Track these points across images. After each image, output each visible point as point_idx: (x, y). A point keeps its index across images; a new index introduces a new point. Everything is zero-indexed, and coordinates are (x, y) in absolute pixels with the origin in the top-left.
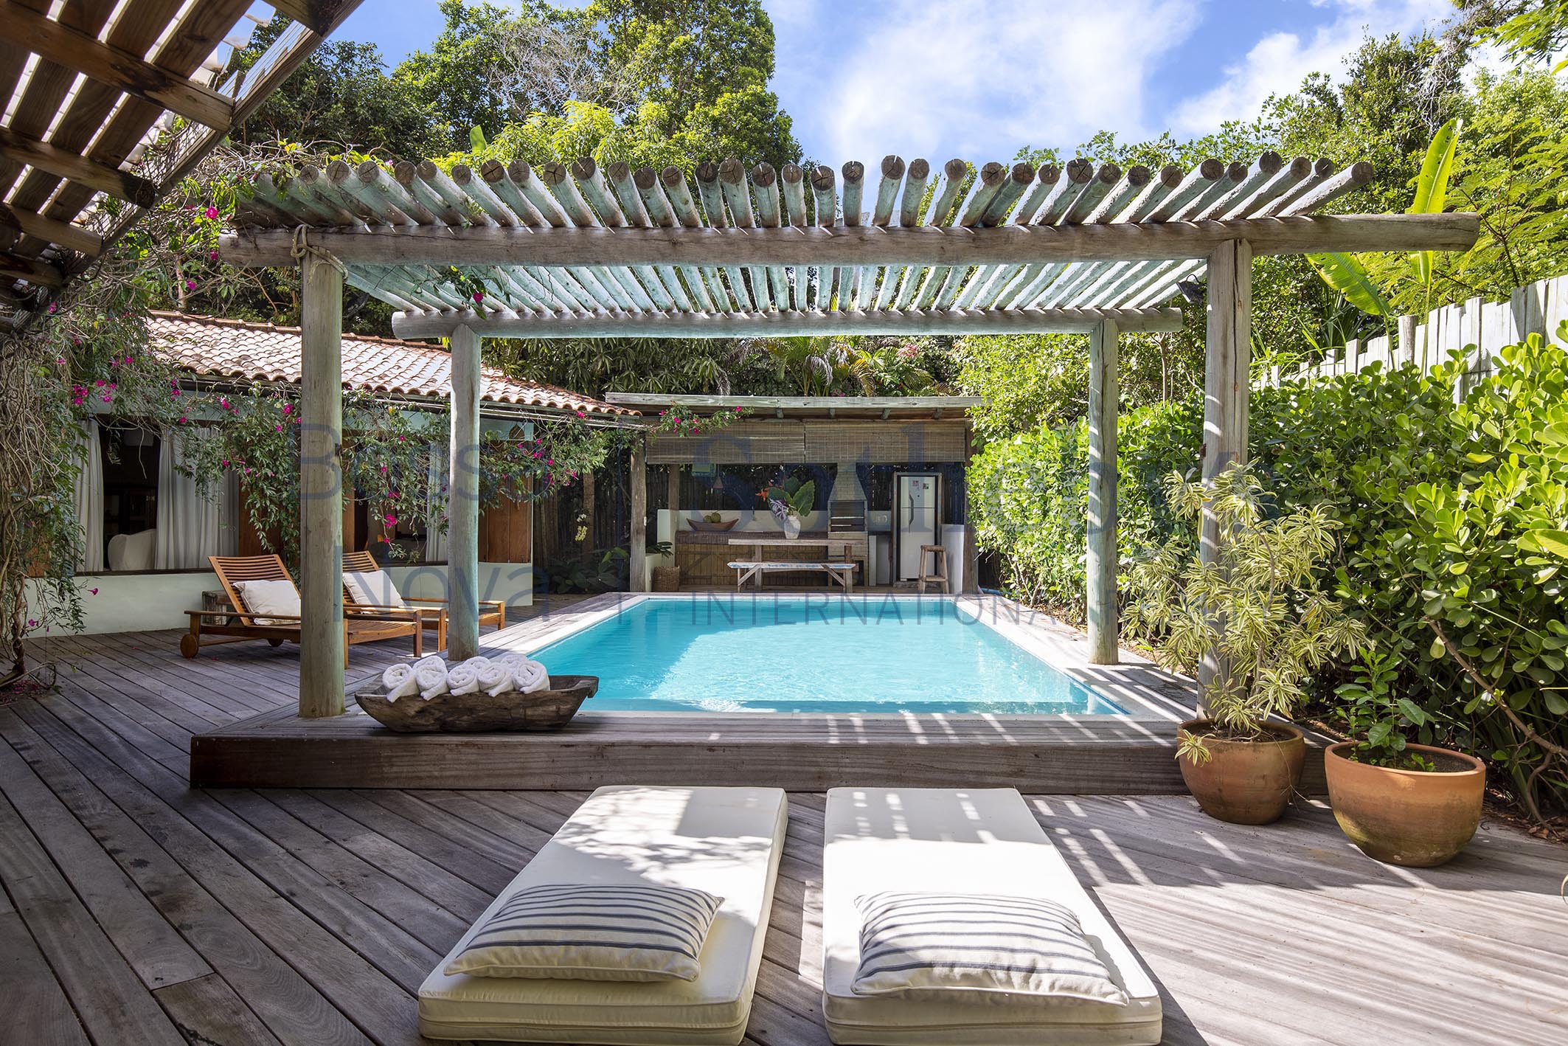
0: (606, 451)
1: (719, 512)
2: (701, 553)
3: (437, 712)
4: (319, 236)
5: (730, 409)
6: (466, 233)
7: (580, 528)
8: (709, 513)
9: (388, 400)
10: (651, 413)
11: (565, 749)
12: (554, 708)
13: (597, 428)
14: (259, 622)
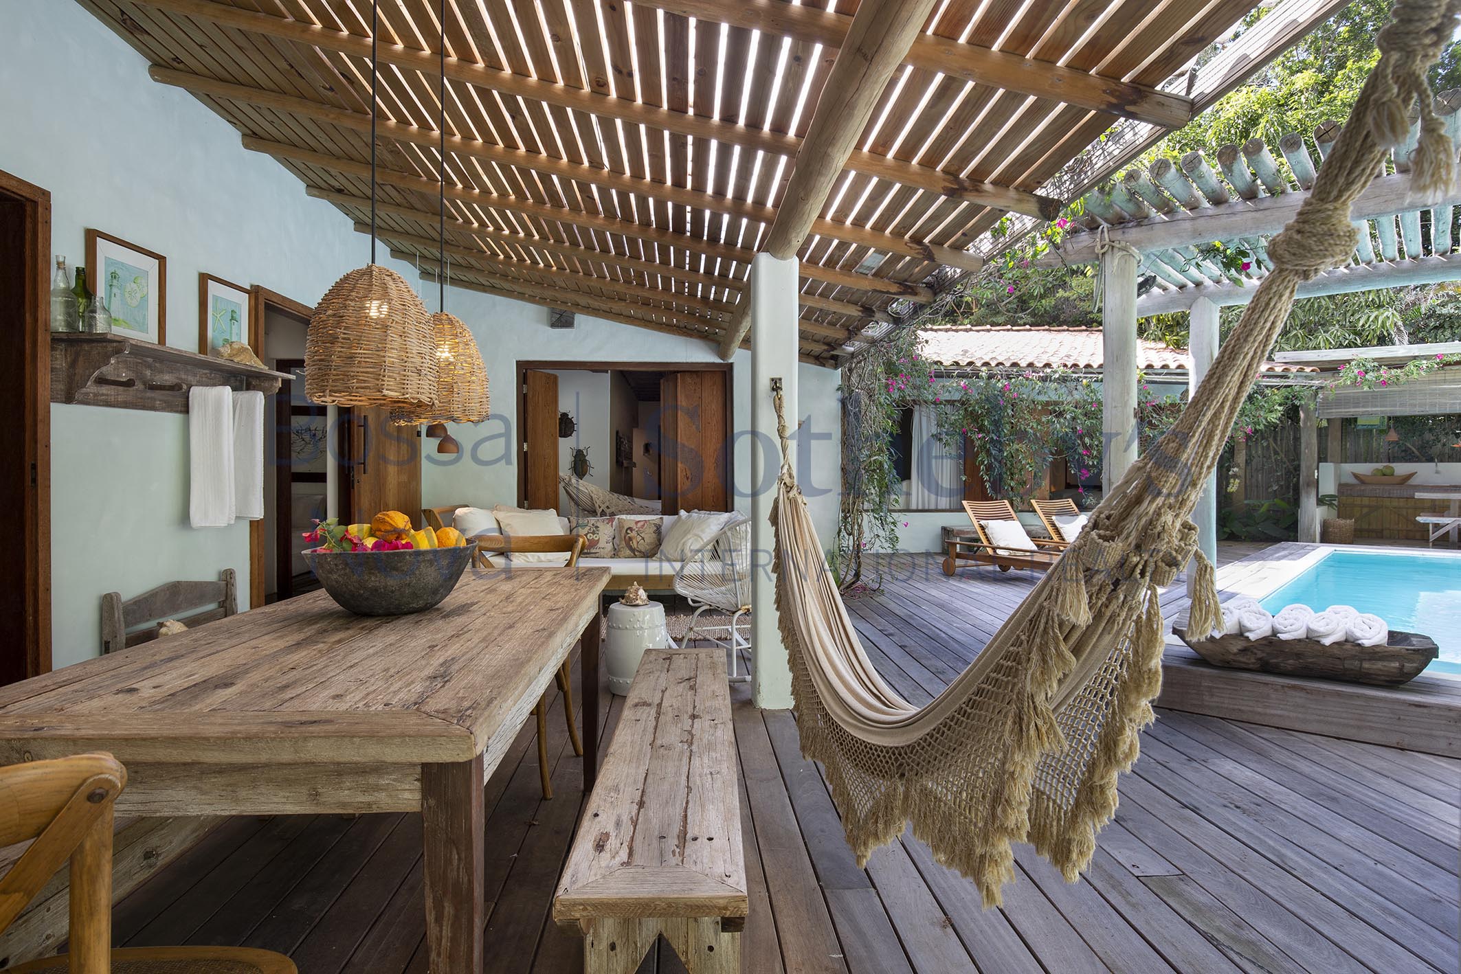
0: (1281, 408)
1: (1391, 465)
2: (1369, 506)
3: (1259, 652)
4: (1120, 232)
5: (1426, 358)
6: (1266, 204)
7: (1232, 481)
8: (1380, 466)
9: (1082, 375)
10: (1331, 368)
11: (1414, 709)
12: (1397, 664)
13: (1272, 387)
14: (1000, 552)
